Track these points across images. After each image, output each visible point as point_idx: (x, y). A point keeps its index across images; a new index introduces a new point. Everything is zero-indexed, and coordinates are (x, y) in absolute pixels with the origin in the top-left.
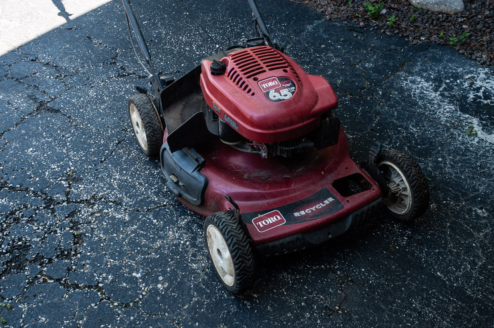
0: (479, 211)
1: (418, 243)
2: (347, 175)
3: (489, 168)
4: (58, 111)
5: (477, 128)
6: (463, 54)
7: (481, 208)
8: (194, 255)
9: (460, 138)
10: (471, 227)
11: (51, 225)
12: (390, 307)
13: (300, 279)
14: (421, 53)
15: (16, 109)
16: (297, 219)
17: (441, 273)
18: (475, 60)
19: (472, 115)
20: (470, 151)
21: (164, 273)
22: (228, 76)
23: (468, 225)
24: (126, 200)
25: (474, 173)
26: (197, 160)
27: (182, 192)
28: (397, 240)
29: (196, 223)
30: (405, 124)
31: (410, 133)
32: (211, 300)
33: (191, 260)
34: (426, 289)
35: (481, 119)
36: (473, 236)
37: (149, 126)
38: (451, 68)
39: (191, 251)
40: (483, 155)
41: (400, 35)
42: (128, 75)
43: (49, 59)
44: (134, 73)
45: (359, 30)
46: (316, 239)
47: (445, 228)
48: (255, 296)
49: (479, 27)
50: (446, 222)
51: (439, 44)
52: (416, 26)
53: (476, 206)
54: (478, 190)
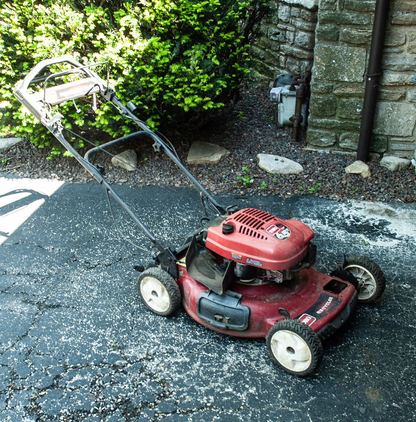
0: (405, 286)
1: (386, 313)
2: (327, 282)
3: (391, 261)
4: (58, 306)
5: (367, 240)
6: (322, 198)
7: (404, 284)
8: (257, 366)
9: (362, 248)
10: (408, 295)
11: (132, 382)
12: (398, 352)
13: (335, 356)
14: (296, 203)
15: (21, 313)
16: (321, 315)
17: (411, 325)
18: (333, 200)
19: (357, 233)
20: (373, 254)
21: (247, 383)
22: (240, 232)
23: (405, 295)
24: (176, 349)
25: (385, 266)
26: (236, 297)
27: (228, 325)
28: (373, 316)
29: (240, 346)
30: (322, 249)
31: (330, 253)
32: (292, 387)
33: (258, 369)
34: (410, 336)
35: (364, 234)
36: (412, 300)
37: (173, 288)
38: (322, 208)
39: (253, 364)
40: (382, 254)
41: (273, 194)
42: (95, 267)
43: (17, 270)
44: (99, 264)
45: (243, 197)
46: (336, 325)
47: (394, 300)
48: (317, 374)
49: (320, 178)
50: (392, 297)
51: (303, 195)
52: (279, 186)
53: (401, 284)
54: (395, 275)
